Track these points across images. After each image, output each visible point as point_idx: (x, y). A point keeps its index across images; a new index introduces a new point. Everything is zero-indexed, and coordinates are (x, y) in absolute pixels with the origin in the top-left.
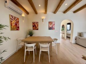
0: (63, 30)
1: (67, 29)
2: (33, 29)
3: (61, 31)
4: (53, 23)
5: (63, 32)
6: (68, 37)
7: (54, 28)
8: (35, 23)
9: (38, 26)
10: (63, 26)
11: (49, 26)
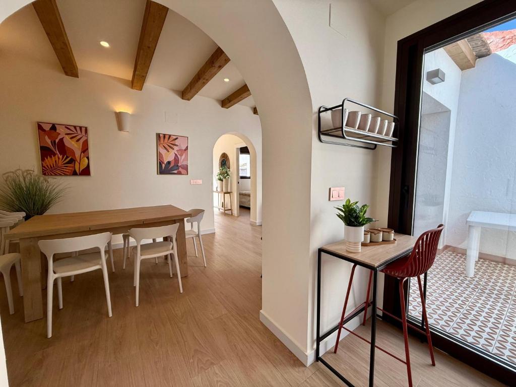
0: (224, 175)
1: (241, 175)
2: (47, 171)
3: (216, 184)
4: (177, 142)
5: (227, 185)
6: (245, 208)
7: (186, 168)
8: (61, 130)
9: (85, 149)
10: (224, 161)
11: (159, 155)
